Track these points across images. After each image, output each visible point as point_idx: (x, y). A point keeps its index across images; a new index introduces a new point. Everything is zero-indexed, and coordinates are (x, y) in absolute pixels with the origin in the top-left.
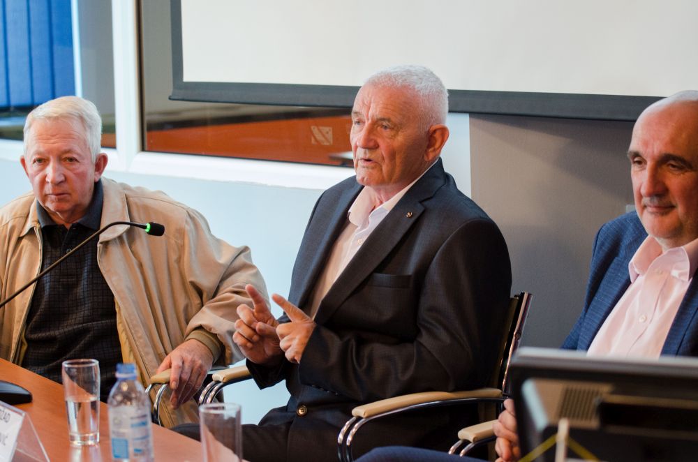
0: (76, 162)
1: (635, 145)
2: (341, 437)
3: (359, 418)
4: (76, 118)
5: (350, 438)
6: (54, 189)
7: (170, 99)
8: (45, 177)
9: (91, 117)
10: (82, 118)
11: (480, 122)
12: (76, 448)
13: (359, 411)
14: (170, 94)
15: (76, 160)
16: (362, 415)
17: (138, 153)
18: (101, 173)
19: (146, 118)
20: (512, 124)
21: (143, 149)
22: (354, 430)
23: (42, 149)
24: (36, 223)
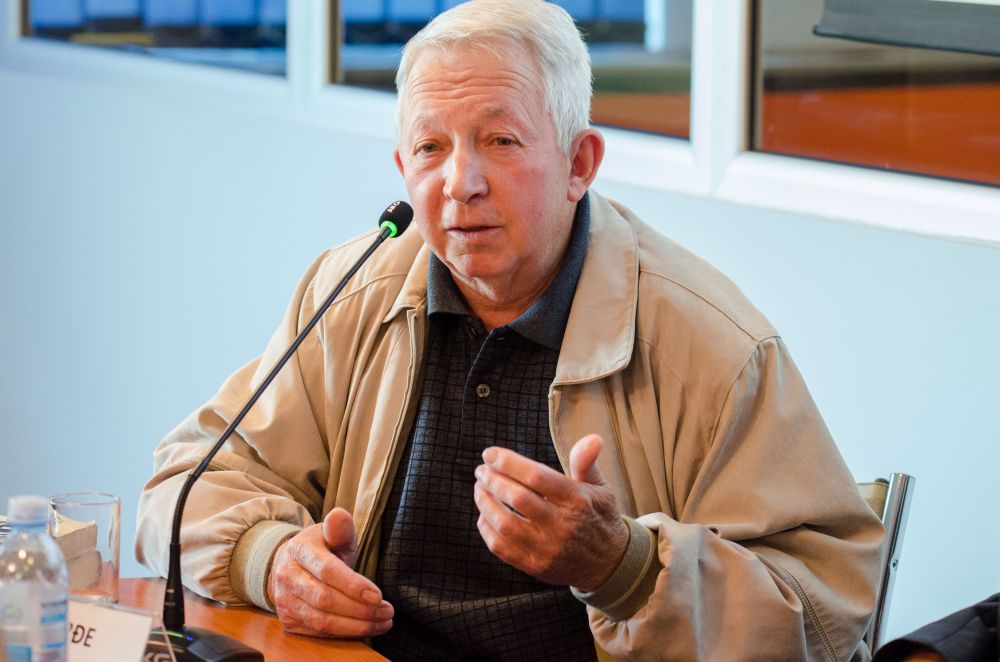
0: (515, 147)
4: (512, 41)
6: (461, 212)
7: (815, 32)
8: (442, 183)
9: (556, 44)
10: (530, 45)
14: (816, 20)
15: (518, 142)
17: (739, 152)
18: (587, 181)
21: (751, 146)
23: (431, 113)
24: (415, 298)
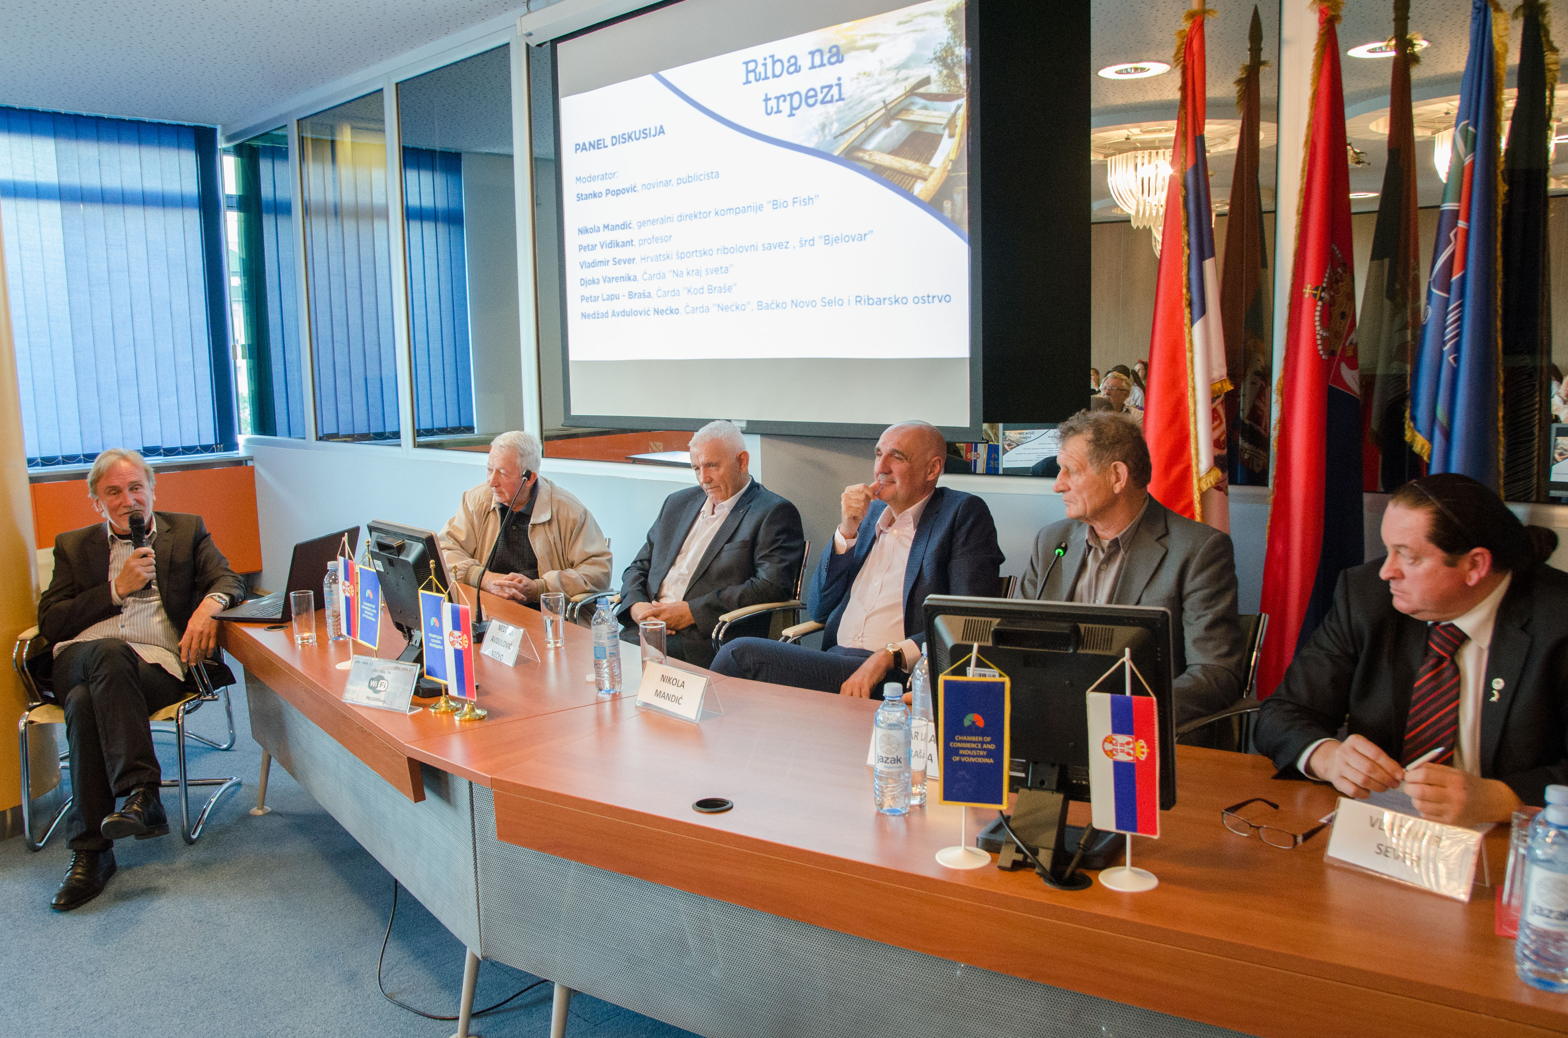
1: (879, 444)
2: (714, 635)
3: (724, 623)
5: (721, 636)
11: (767, 440)
12: (550, 649)
13: (724, 618)
14: (563, 420)
16: (727, 620)
19: (545, 433)
20: (789, 441)
22: (722, 631)
